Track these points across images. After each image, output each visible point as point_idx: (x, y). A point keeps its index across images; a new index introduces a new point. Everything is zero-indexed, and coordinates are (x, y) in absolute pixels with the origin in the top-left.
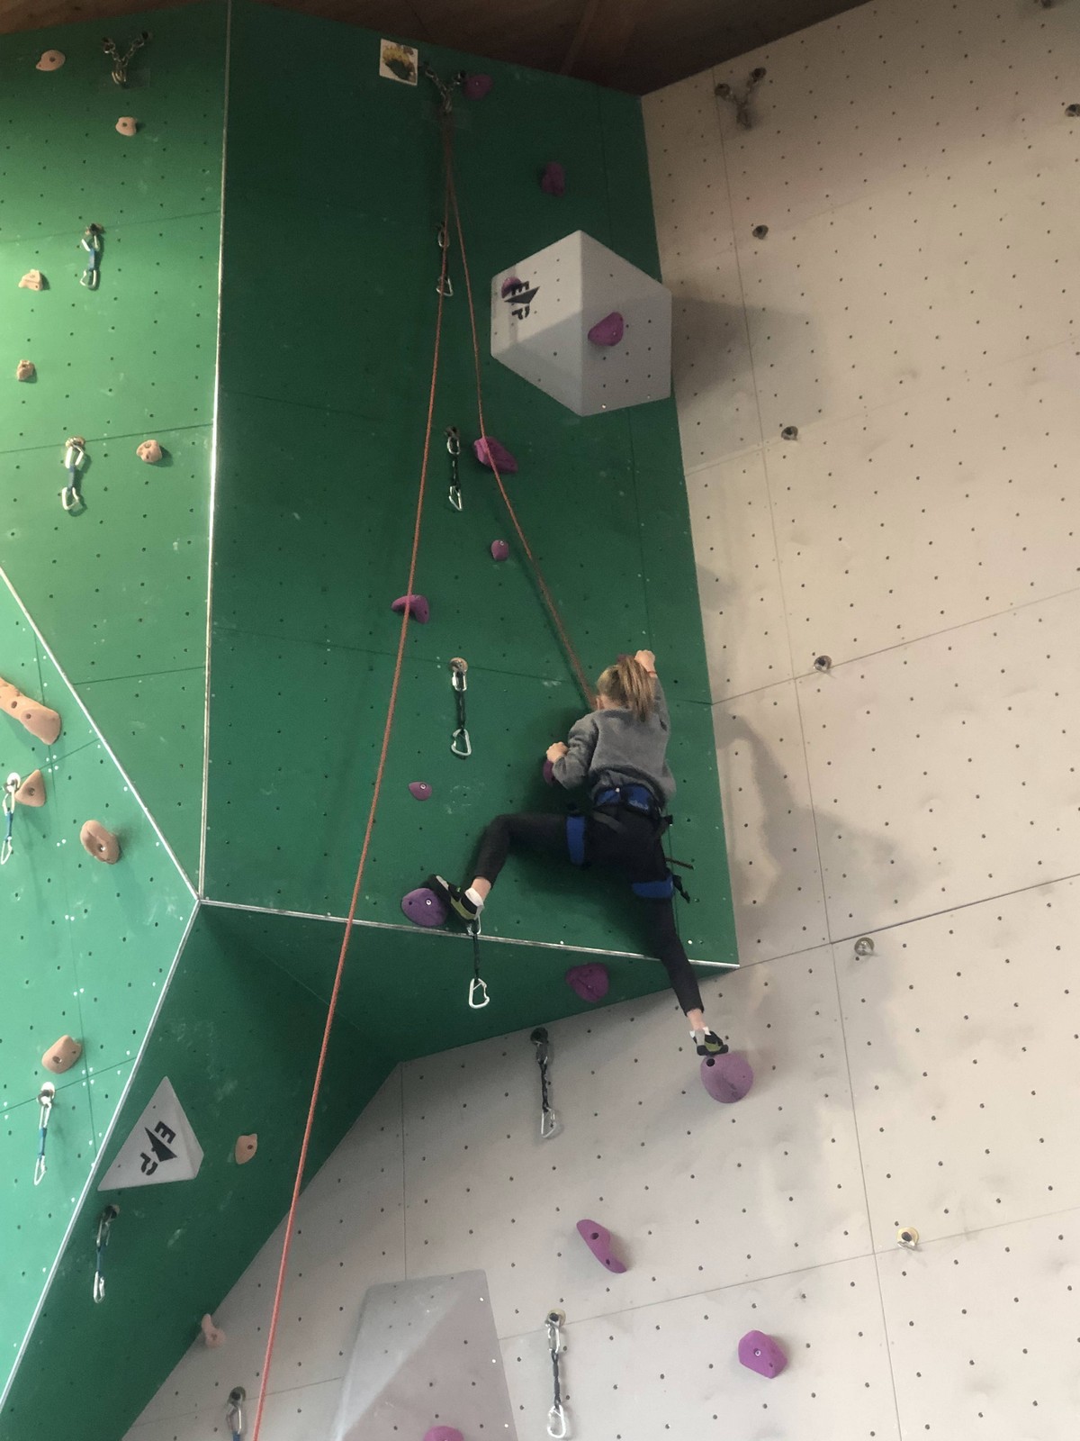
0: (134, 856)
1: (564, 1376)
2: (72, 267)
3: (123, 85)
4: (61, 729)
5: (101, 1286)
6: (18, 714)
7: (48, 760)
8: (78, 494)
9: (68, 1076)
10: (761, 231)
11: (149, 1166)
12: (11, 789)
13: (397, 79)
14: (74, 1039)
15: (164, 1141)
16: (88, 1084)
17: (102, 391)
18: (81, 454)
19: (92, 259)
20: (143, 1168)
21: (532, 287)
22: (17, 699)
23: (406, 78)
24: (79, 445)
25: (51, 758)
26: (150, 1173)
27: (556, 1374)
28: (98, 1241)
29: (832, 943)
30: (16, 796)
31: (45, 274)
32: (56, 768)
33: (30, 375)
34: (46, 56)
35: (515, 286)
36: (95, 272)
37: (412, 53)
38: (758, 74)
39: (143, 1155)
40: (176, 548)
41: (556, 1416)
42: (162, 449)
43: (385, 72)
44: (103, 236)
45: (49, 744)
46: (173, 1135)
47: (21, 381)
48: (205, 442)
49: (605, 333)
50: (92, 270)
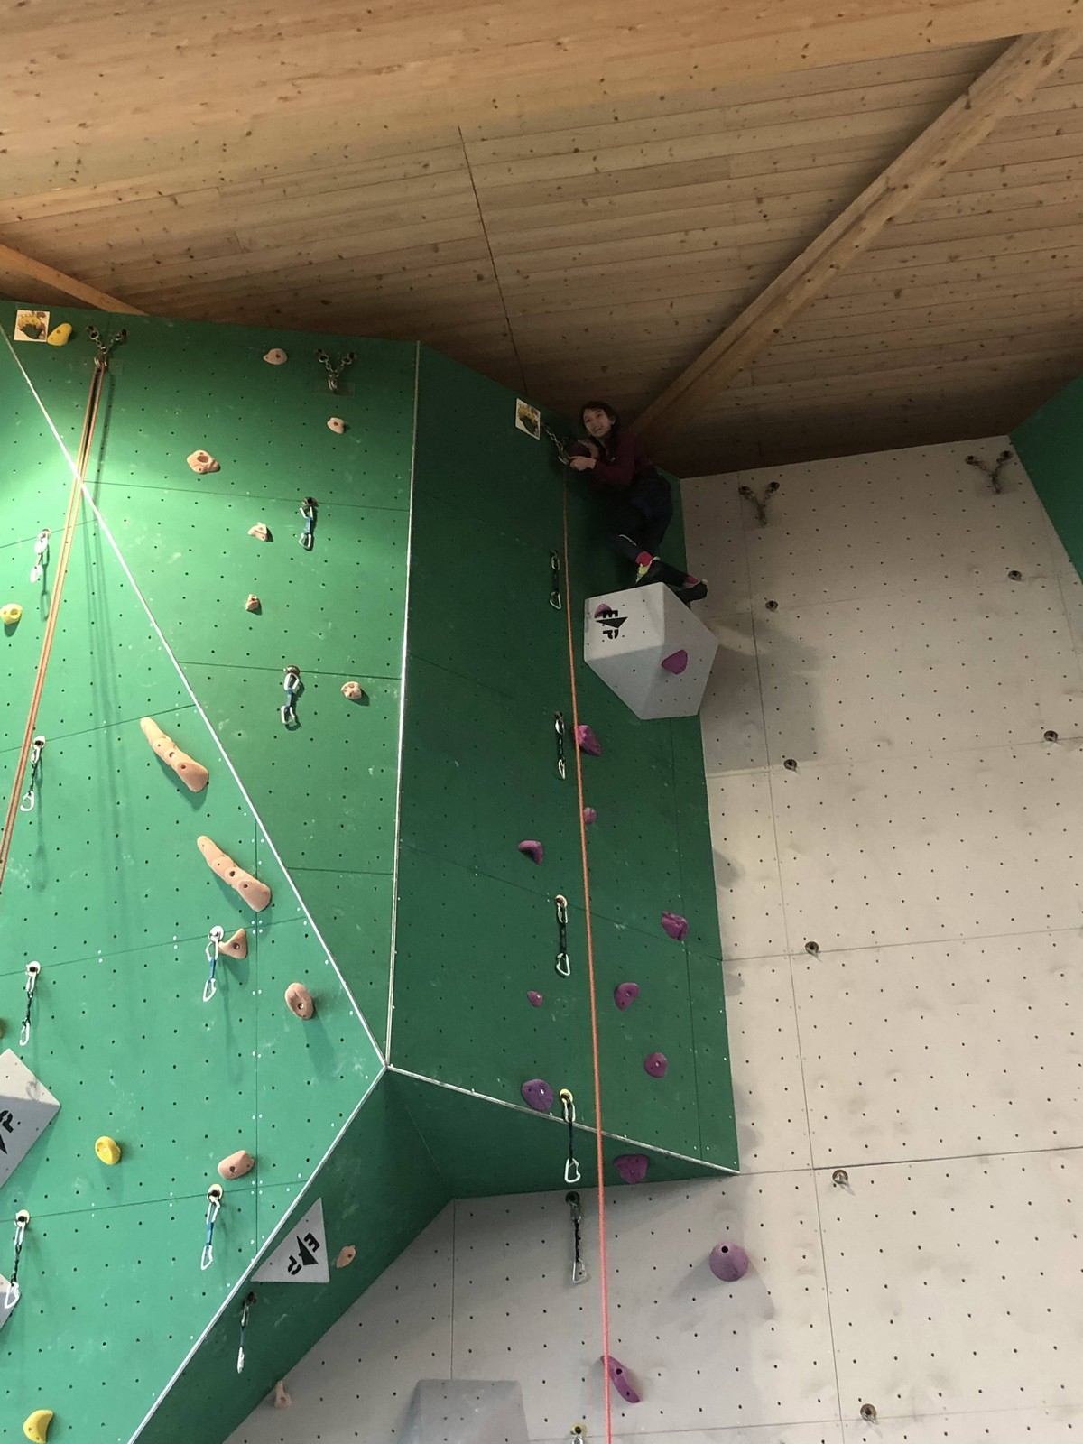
0: (327, 1019)
2: (291, 528)
3: (335, 390)
4: (271, 900)
5: (242, 1359)
6: (235, 883)
7: (253, 923)
8: (294, 713)
9: (239, 1184)
10: (772, 605)
11: (295, 1268)
12: (215, 939)
13: (526, 431)
14: (251, 1155)
15: (310, 1249)
16: (257, 1193)
17: (314, 634)
18: (297, 681)
19: (308, 525)
20: (290, 1269)
21: (619, 616)
22: (235, 870)
23: (533, 433)
24: (296, 673)
25: (256, 922)
26: (294, 1273)
28: (242, 1321)
29: (815, 1169)
30: (221, 947)
31: (271, 529)
32: (261, 931)
33: (256, 609)
34: (273, 352)
35: (605, 611)
36: (310, 536)
37: (537, 414)
38: (774, 486)
39: (291, 1258)
40: (371, 773)
42: (363, 692)
43: (520, 425)
44: (317, 509)
45: (257, 910)
46: (317, 1245)
48: (395, 693)
49: (674, 663)
50: (307, 534)
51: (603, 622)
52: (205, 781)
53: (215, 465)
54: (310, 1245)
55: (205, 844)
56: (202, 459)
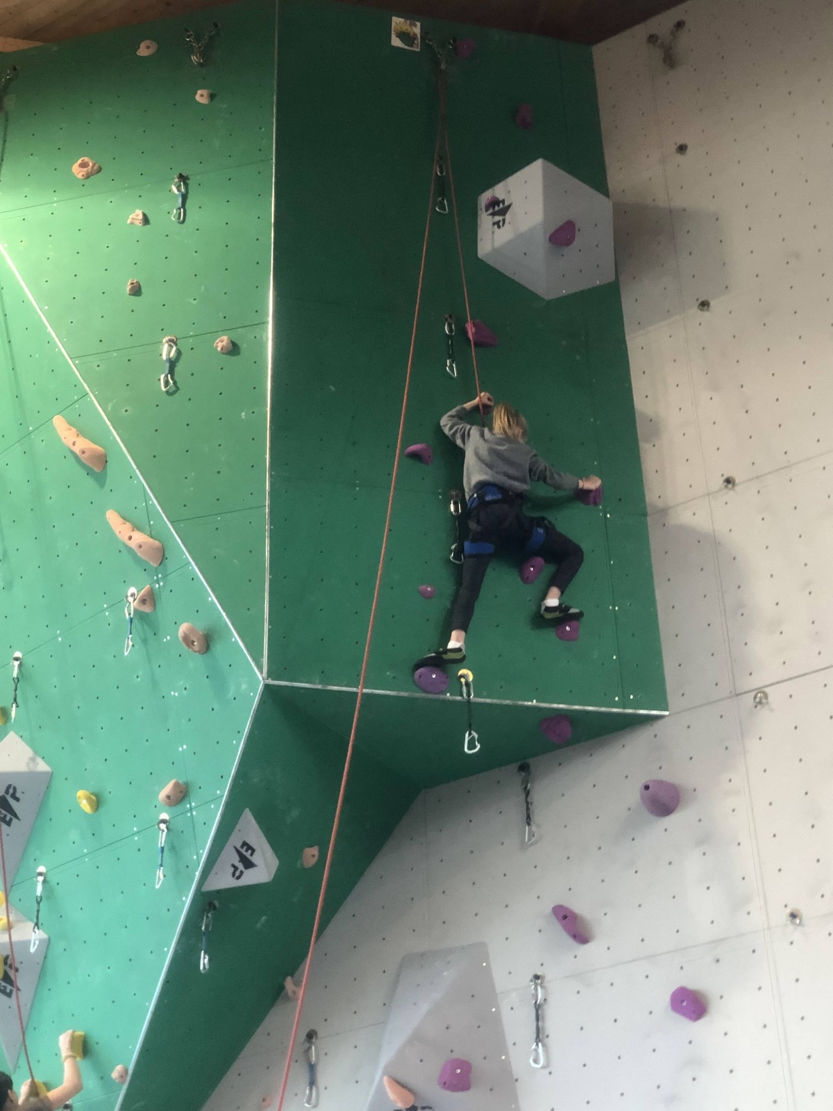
0: (217, 648)
1: (543, 1021)
2: (165, 207)
3: (201, 65)
4: (164, 555)
5: (206, 961)
6: (133, 544)
7: (155, 578)
8: (172, 378)
9: (178, 809)
10: (682, 149)
11: (237, 873)
12: (131, 599)
13: (406, 47)
14: (180, 782)
15: (248, 854)
16: (192, 814)
17: (189, 300)
18: (174, 349)
19: (180, 200)
20: (234, 874)
21: (506, 204)
22: (133, 534)
23: (412, 46)
24: (173, 342)
25: (157, 576)
26: (238, 878)
27: (538, 1019)
28: (203, 928)
29: (736, 696)
30: (134, 604)
31: (146, 212)
32: (162, 584)
33: (136, 291)
34: (143, 45)
35: (495, 202)
36: (182, 210)
37: (415, 26)
38: (680, 25)
39: (233, 866)
40: (243, 417)
41: (536, 1050)
42: (232, 342)
43: (396, 42)
44: (187, 181)
45: (156, 566)
46: (253, 851)
47: (130, 295)
48: (264, 336)
49: (562, 236)
50: (180, 209)
51: (493, 214)
52: (102, 460)
53: (95, 168)
54: (247, 851)
55: (112, 517)
56: (83, 165)
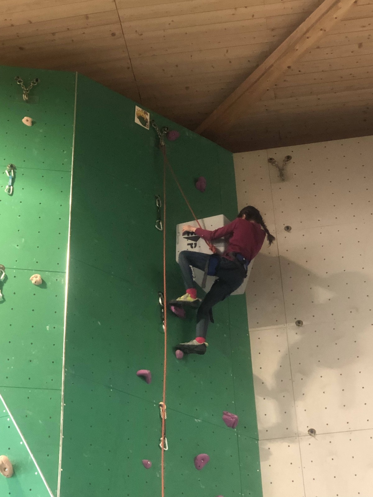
0: (21, 477)
2: (1, 182)
3: (27, 101)
10: (288, 229)
13: (141, 124)
17: (14, 245)
18: (4, 274)
19: (10, 181)
23: (145, 126)
24: (3, 269)
37: (147, 115)
38: (289, 158)
40: (48, 329)
42: (43, 281)
43: (137, 121)
44: (16, 171)
48: (62, 280)
50: (10, 186)
51: (188, 238)
